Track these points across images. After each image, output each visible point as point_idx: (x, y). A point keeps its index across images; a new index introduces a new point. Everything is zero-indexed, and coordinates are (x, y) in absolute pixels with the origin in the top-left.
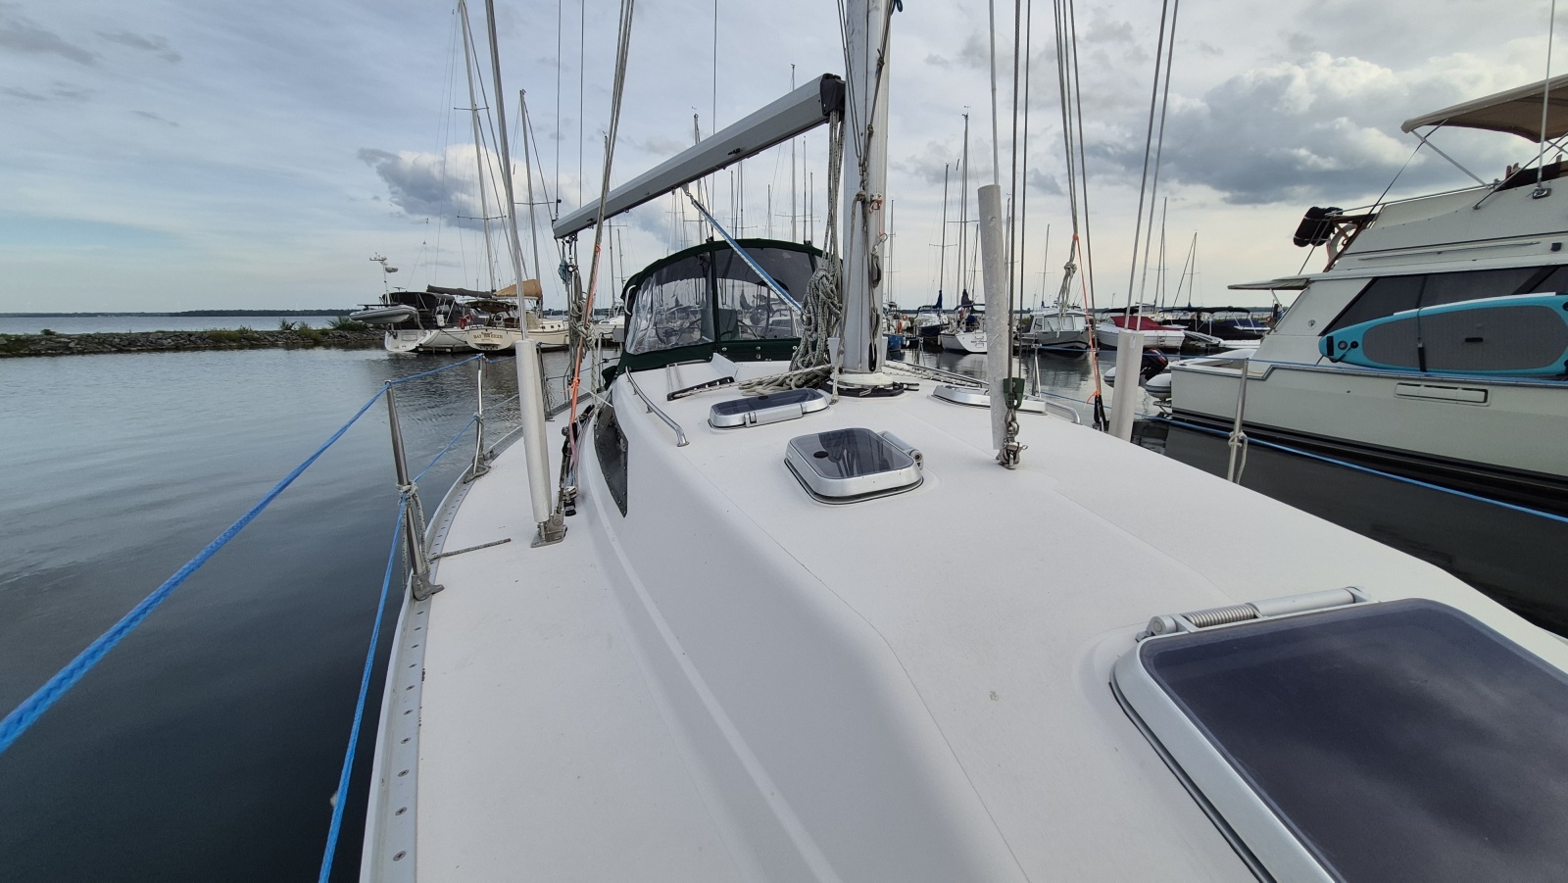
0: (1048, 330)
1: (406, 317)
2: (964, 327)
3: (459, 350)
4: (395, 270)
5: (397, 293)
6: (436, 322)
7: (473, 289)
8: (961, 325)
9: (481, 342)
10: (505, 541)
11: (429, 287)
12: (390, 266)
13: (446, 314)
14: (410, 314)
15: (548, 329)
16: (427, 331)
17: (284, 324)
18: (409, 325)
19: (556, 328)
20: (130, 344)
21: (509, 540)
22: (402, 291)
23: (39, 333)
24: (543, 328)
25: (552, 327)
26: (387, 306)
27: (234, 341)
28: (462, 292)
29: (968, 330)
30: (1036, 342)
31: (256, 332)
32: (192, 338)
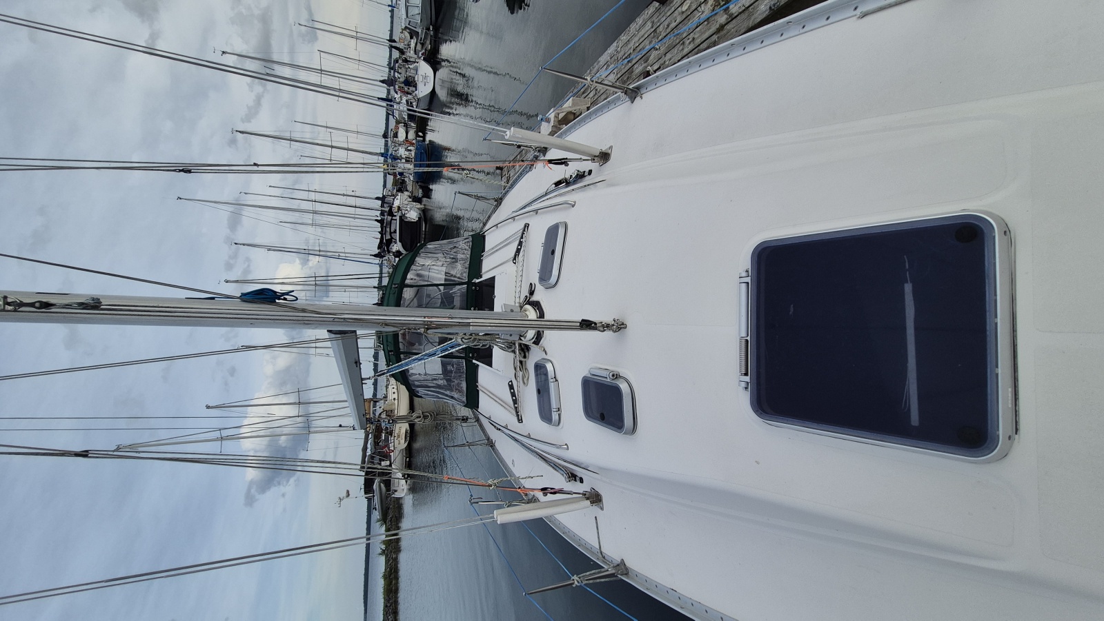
0: (418, 18)
1: (382, 485)
2: (412, 89)
3: (408, 452)
4: (348, 492)
5: (365, 491)
6: (386, 467)
7: (362, 442)
8: (410, 91)
10: (596, 519)
12: (345, 494)
13: (381, 460)
14: (380, 482)
15: (395, 396)
16: (393, 473)
17: (380, 554)
18: (388, 484)
19: (395, 390)
21: (596, 517)
22: (363, 487)
24: (394, 399)
25: (394, 393)
26: (374, 496)
27: (391, 582)
28: (365, 449)
29: (415, 86)
30: (428, 29)
31: (385, 570)
32: (389, 605)
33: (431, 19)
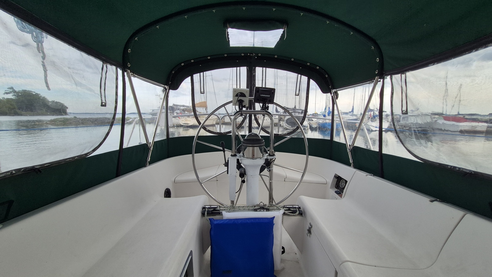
9: (183, 123)
11: (173, 104)
28: (184, 106)
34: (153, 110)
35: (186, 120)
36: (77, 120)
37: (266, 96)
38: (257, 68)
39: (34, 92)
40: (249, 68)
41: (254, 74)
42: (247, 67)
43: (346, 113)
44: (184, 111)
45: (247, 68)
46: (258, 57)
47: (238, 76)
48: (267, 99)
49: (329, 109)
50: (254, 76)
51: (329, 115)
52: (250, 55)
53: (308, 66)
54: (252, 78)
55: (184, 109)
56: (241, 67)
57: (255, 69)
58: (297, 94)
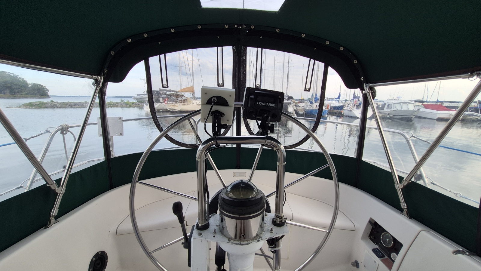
0: (395, 109)
3: (164, 110)
6: (160, 100)
9: (170, 108)
11: (159, 89)
13: (163, 98)
16: (157, 103)
20: (75, 105)
23: (50, 101)
24: (193, 103)
25: (197, 103)
26: (144, 95)
33: (396, 116)
34: (138, 94)
35: (173, 106)
36: (54, 104)
37: (268, 104)
38: (248, 49)
39: (12, 74)
40: (236, 48)
41: (244, 57)
42: (233, 46)
43: (332, 100)
44: (170, 96)
45: (233, 48)
46: (250, 30)
47: (220, 61)
48: (270, 111)
49: (316, 95)
50: (245, 61)
51: (316, 101)
52: (238, 27)
53: (327, 46)
54: (242, 63)
55: (170, 94)
56: (224, 47)
57: (245, 50)
58: (308, 89)
